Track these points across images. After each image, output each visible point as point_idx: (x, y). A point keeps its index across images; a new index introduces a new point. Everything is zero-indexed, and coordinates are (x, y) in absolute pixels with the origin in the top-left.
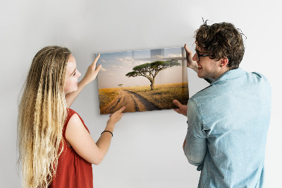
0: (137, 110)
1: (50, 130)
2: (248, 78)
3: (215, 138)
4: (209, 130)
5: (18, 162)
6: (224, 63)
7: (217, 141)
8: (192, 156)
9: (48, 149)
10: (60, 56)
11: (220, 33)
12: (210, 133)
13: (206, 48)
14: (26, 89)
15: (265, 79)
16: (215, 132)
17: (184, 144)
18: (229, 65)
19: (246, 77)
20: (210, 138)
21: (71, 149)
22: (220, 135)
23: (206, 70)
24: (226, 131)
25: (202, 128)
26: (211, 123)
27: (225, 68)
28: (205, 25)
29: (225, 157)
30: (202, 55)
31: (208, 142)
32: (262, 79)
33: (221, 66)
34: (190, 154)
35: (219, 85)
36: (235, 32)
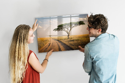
0: (60, 50)
1: (22, 59)
2: (110, 37)
3: (96, 62)
4: (94, 58)
5: (9, 72)
6: (100, 31)
7: (97, 63)
8: (86, 69)
9: (21, 67)
10: (26, 28)
11: (98, 19)
12: (94, 60)
13: (92, 24)
14: (12, 42)
15: (117, 38)
16: (96, 59)
17: (83, 64)
18: (102, 32)
19: (109, 37)
20: (94, 62)
21: (31, 67)
22: (98, 60)
23: (92, 34)
24: (100, 59)
25: (91, 58)
26: (94, 56)
27: (100, 33)
28: (92, 15)
29: (100, 70)
30: (90, 28)
31: (93, 63)
32: (115, 37)
33: (98, 32)
34: (86, 68)
35: (97, 40)
36: (104, 18)
